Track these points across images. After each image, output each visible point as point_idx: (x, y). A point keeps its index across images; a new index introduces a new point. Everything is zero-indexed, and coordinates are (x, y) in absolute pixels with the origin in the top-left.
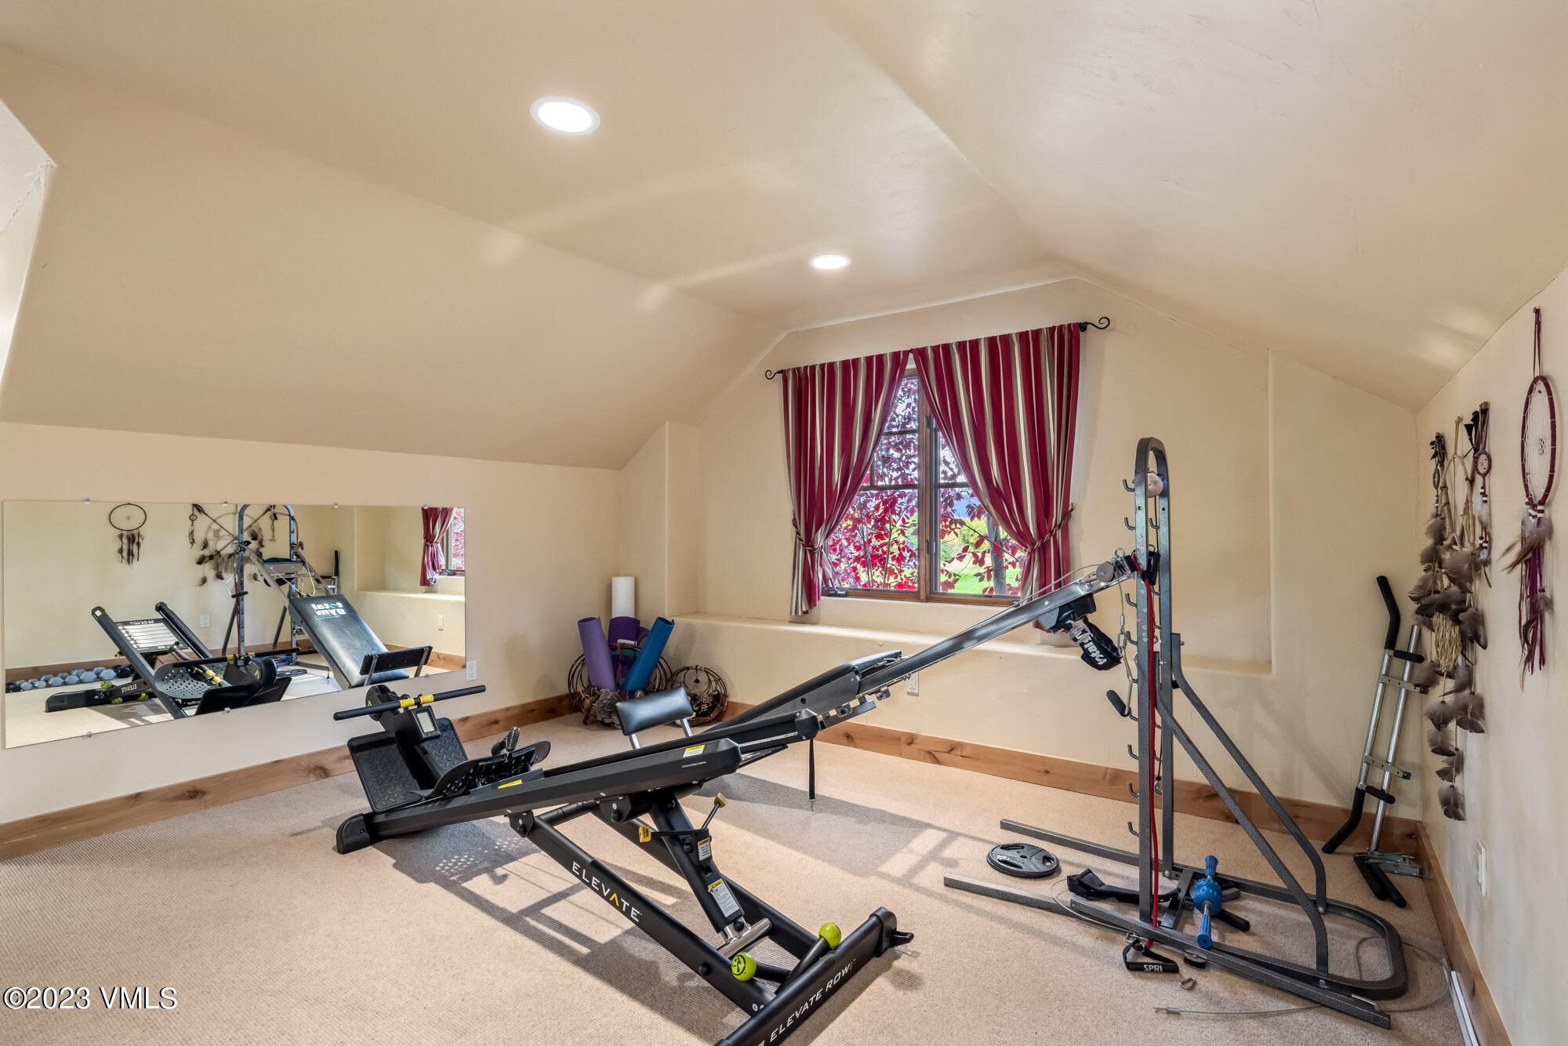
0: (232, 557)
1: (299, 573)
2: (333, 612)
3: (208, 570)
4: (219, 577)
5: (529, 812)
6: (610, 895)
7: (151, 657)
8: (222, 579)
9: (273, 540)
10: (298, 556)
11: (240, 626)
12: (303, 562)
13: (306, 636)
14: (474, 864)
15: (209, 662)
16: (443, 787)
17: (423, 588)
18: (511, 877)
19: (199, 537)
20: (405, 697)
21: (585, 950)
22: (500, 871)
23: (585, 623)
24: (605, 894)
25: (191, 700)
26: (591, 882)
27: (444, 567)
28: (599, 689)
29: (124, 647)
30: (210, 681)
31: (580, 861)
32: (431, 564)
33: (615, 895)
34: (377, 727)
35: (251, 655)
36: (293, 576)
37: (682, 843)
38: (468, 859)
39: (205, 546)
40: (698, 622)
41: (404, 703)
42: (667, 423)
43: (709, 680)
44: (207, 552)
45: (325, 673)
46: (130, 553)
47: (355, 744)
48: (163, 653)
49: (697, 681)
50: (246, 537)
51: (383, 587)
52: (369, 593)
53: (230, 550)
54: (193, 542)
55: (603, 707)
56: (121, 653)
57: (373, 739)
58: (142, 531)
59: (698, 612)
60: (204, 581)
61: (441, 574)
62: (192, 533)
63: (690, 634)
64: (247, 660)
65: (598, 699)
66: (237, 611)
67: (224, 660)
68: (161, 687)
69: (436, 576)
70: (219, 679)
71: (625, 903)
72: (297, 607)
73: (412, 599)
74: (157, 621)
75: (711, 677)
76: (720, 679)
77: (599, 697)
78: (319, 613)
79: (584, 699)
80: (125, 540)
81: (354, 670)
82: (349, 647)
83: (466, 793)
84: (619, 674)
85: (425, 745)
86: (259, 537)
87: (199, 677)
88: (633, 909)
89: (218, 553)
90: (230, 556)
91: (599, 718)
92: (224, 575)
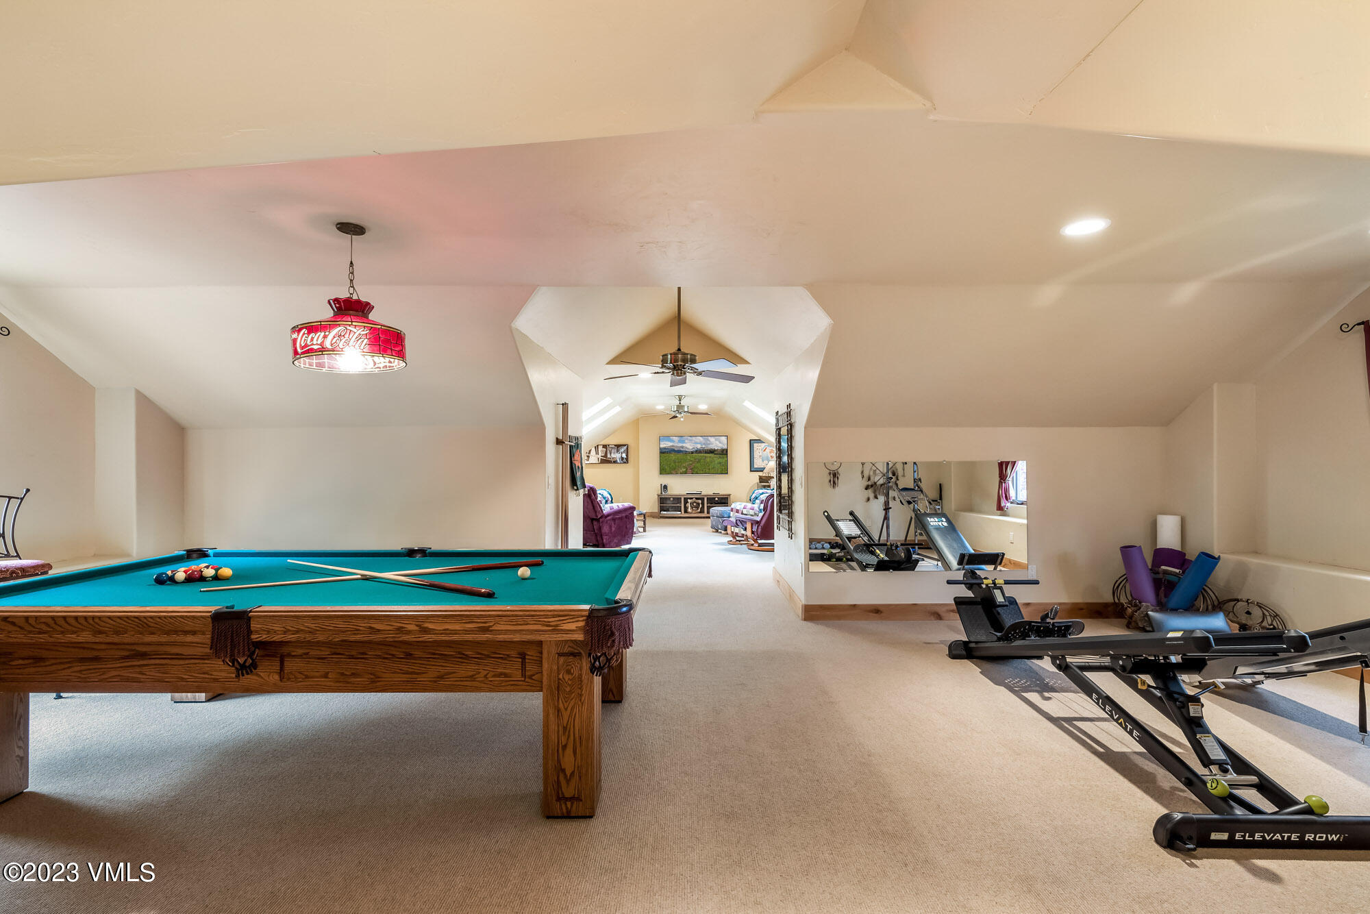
0: (883, 486)
1: (919, 497)
2: (940, 524)
3: (870, 493)
4: (876, 497)
5: (1063, 657)
6: (1118, 719)
7: (850, 538)
8: (877, 499)
9: (904, 476)
10: (919, 487)
11: (888, 527)
12: (922, 491)
13: (924, 537)
14: (1029, 686)
15: (876, 545)
16: (1008, 632)
17: (999, 512)
18: (1053, 700)
19: (866, 474)
20: (986, 578)
21: (1102, 750)
22: (1046, 694)
23: (1127, 551)
24: (1115, 718)
25: (870, 565)
26: (1105, 708)
27: (1014, 498)
28: (1140, 603)
29: (838, 533)
30: (878, 556)
31: (1098, 693)
32: (1004, 496)
33: (1122, 720)
34: (970, 594)
35: (899, 544)
36: (916, 499)
37: (1175, 700)
38: (1026, 682)
39: (869, 479)
40: (1253, 561)
41: (985, 581)
42: (1215, 387)
43: (1263, 614)
44: (870, 483)
45: (936, 563)
46: (834, 482)
47: (957, 600)
48: (855, 538)
49: (1248, 613)
50: (890, 475)
51: (970, 509)
52: (963, 513)
53: (881, 482)
54: (863, 477)
55: (1144, 617)
56: (836, 536)
57: (967, 600)
58: (840, 470)
59: (1257, 553)
60: (868, 499)
61: (1012, 503)
62: (862, 472)
63: (1242, 572)
64: (897, 547)
65: (1139, 610)
66: (886, 518)
67: (886, 545)
68: (856, 556)
69: (1008, 504)
70: (882, 556)
71: (1129, 726)
72: (919, 520)
73: (989, 519)
74: (850, 520)
75: (1265, 612)
76: (1277, 615)
77: (1140, 608)
78: (932, 523)
79: (1126, 608)
80: (832, 476)
81: (954, 562)
82: (950, 547)
83: (1024, 639)
84: (1162, 595)
85: (999, 609)
86: (896, 474)
87: (873, 553)
88: (1135, 731)
89: (875, 483)
90: (882, 485)
91: (1141, 625)
92: (879, 496)
